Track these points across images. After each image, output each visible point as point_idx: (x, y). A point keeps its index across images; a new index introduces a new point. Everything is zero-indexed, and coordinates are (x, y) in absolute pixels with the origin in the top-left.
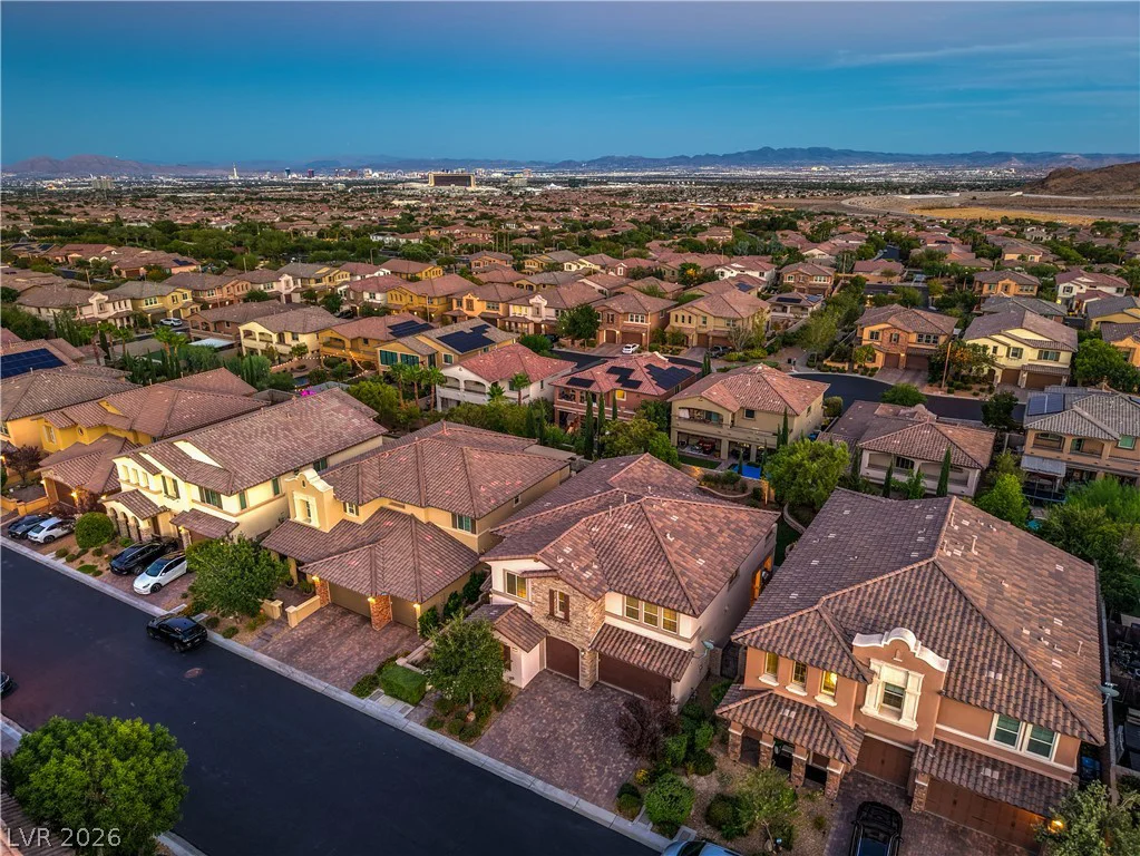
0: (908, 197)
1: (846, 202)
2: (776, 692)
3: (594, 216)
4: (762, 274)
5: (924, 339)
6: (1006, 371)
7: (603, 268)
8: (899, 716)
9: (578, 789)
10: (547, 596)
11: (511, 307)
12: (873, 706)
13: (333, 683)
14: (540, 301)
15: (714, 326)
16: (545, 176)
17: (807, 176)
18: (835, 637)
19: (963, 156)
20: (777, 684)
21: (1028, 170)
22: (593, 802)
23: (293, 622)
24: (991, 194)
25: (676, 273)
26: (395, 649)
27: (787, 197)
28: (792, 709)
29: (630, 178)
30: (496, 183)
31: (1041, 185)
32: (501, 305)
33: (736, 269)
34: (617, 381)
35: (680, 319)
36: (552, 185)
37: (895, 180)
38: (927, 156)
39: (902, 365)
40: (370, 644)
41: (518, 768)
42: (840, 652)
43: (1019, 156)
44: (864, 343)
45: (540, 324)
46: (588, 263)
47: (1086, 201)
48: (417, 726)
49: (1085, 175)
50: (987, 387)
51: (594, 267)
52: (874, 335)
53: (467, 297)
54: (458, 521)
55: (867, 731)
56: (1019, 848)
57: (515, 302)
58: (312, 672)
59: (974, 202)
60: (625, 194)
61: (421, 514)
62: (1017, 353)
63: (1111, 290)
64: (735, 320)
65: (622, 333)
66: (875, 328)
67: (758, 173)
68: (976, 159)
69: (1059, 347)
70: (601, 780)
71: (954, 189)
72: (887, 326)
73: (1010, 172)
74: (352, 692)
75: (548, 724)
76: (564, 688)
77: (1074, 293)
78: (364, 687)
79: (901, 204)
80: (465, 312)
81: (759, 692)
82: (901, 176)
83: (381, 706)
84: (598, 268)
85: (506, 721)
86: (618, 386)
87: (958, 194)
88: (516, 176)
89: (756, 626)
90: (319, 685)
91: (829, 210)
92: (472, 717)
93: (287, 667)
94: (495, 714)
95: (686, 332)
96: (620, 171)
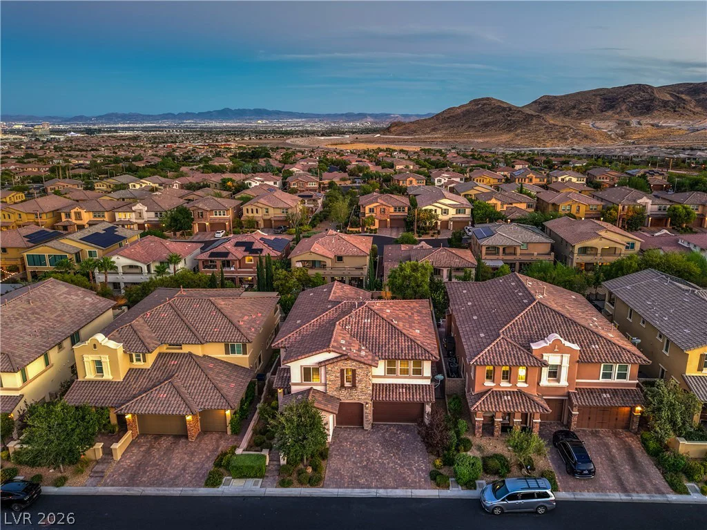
0: (323, 138)
1: (288, 141)
2: (495, 389)
3: (122, 153)
4: (275, 183)
5: (398, 209)
6: (442, 222)
7: (160, 185)
8: (558, 381)
9: (406, 485)
10: (339, 375)
11: (116, 214)
12: (545, 381)
13: (185, 485)
14: (141, 208)
15: (274, 214)
16: (62, 127)
17: (256, 127)
18: (519, 349)
19: (342, 115)
20: (495, 384)
21: (376, 123)
22: (420, 488)
23: (118, 455)
24: (364, 136)
25: (218, 185)
26: (218, 448)
27: (250, 139)
28: (507, 395)
29: (133, 128)
30: (20, 132)
31: (387, 130)
32: (106, 214)
33: (258, 180)
34: (245, 251)
35: (250, 211)
36: (72, 133)
37: (309, 129)
38: (323, 115)
39: (389, 225)
40: (194, 451)
41: (362, 488)
42: (526, 355)
43: (371, 115)
44: (366, 215)
45: (144, 224)
46: (148, 183)
47: (411, 139)
48: (274, 489)
49: (407, 125)
50: (436, 231)
51: (154, 185)
52: (371, 210)
53: (75, 210)
54: (230, 349)
55: (543, 396)
56: (620, 430)
57: (120, 210)
58: (160, 485)
59: (356, 141)
60: (135, 138)
61: (198, 350)
62: (445, 212)
63: (458, 180)
64: (287, 209)
65: (210, 224)
66: (372, 206)
67: (224, 124)
68: (349, 117)
69: (465, 206)
70: (415, 475)
71: (344, 133)
72: (378, 204)
73: (368, 123)
74: (207, 485)
75: (361, 457)
76: (355, 434)
77: (442, 183)
78: (213, 481)
79: (319, 141)
80: (74, 221)
81: (487, 392)
82: (312, 126)
83: (234, 487)
84: (157, 185)
85: (332, 465)
86: (246, 253)
87: (348, 136)
88: (36, 127)
89: (479, 354)
90: (176, 491)
91: (280, 146)
92: (310, 470)
93: (135, 488)
94: (323, 463)
95: (257, 219)
96: (124, 124)
